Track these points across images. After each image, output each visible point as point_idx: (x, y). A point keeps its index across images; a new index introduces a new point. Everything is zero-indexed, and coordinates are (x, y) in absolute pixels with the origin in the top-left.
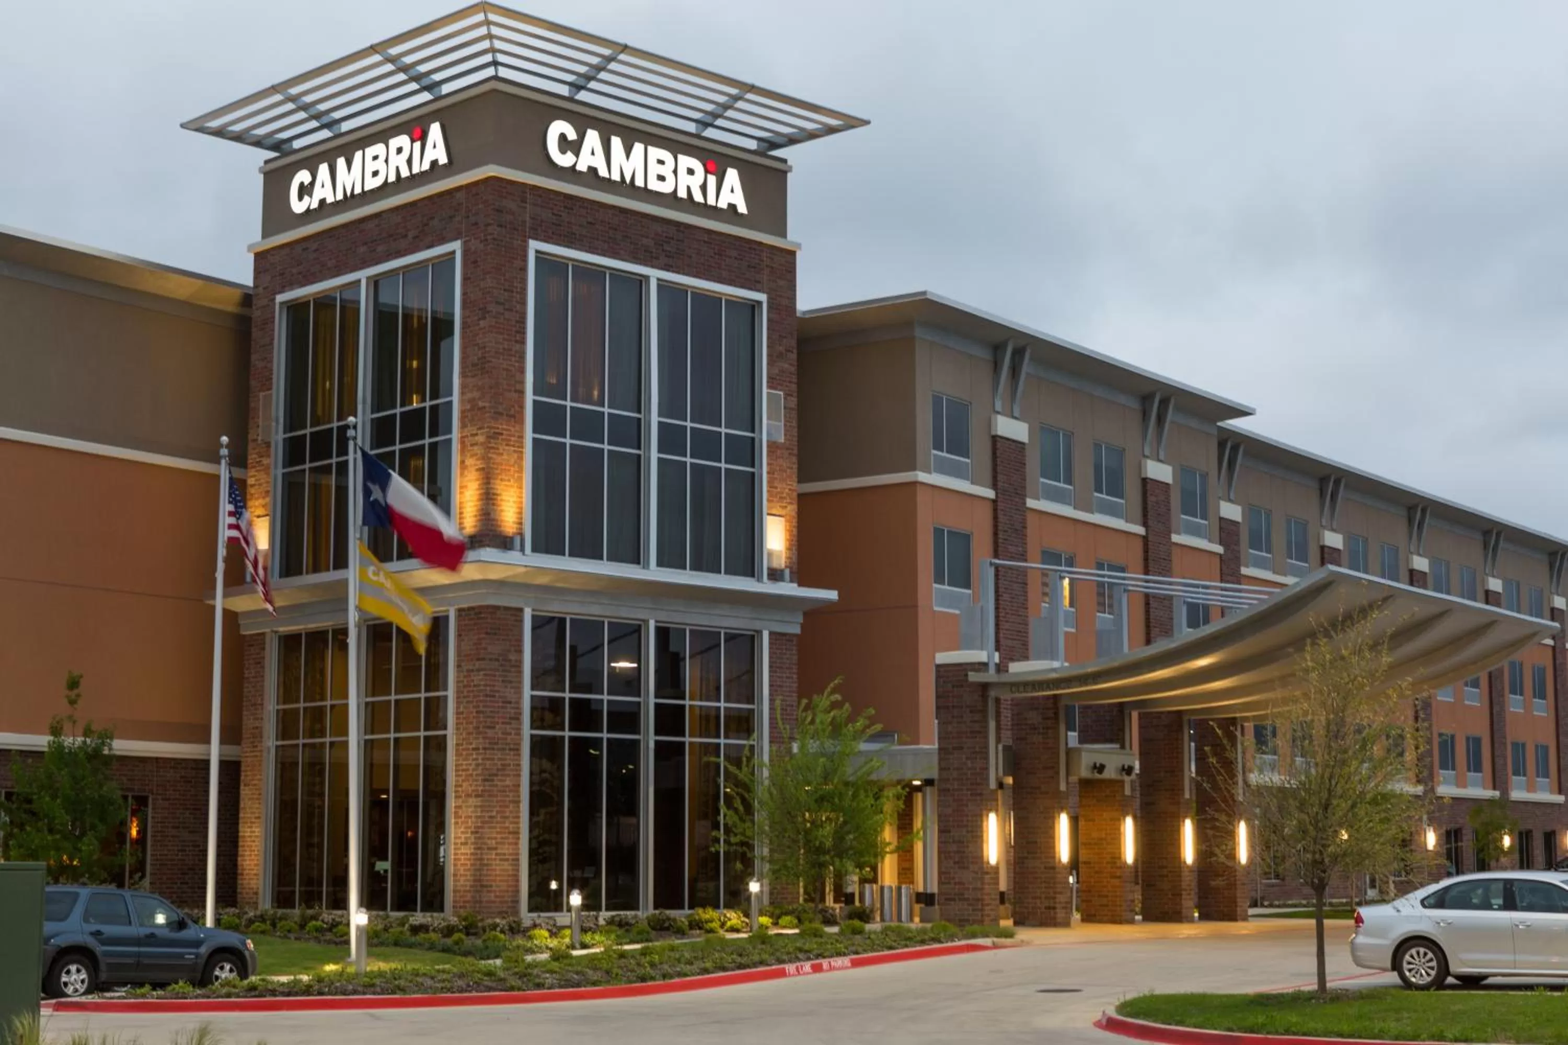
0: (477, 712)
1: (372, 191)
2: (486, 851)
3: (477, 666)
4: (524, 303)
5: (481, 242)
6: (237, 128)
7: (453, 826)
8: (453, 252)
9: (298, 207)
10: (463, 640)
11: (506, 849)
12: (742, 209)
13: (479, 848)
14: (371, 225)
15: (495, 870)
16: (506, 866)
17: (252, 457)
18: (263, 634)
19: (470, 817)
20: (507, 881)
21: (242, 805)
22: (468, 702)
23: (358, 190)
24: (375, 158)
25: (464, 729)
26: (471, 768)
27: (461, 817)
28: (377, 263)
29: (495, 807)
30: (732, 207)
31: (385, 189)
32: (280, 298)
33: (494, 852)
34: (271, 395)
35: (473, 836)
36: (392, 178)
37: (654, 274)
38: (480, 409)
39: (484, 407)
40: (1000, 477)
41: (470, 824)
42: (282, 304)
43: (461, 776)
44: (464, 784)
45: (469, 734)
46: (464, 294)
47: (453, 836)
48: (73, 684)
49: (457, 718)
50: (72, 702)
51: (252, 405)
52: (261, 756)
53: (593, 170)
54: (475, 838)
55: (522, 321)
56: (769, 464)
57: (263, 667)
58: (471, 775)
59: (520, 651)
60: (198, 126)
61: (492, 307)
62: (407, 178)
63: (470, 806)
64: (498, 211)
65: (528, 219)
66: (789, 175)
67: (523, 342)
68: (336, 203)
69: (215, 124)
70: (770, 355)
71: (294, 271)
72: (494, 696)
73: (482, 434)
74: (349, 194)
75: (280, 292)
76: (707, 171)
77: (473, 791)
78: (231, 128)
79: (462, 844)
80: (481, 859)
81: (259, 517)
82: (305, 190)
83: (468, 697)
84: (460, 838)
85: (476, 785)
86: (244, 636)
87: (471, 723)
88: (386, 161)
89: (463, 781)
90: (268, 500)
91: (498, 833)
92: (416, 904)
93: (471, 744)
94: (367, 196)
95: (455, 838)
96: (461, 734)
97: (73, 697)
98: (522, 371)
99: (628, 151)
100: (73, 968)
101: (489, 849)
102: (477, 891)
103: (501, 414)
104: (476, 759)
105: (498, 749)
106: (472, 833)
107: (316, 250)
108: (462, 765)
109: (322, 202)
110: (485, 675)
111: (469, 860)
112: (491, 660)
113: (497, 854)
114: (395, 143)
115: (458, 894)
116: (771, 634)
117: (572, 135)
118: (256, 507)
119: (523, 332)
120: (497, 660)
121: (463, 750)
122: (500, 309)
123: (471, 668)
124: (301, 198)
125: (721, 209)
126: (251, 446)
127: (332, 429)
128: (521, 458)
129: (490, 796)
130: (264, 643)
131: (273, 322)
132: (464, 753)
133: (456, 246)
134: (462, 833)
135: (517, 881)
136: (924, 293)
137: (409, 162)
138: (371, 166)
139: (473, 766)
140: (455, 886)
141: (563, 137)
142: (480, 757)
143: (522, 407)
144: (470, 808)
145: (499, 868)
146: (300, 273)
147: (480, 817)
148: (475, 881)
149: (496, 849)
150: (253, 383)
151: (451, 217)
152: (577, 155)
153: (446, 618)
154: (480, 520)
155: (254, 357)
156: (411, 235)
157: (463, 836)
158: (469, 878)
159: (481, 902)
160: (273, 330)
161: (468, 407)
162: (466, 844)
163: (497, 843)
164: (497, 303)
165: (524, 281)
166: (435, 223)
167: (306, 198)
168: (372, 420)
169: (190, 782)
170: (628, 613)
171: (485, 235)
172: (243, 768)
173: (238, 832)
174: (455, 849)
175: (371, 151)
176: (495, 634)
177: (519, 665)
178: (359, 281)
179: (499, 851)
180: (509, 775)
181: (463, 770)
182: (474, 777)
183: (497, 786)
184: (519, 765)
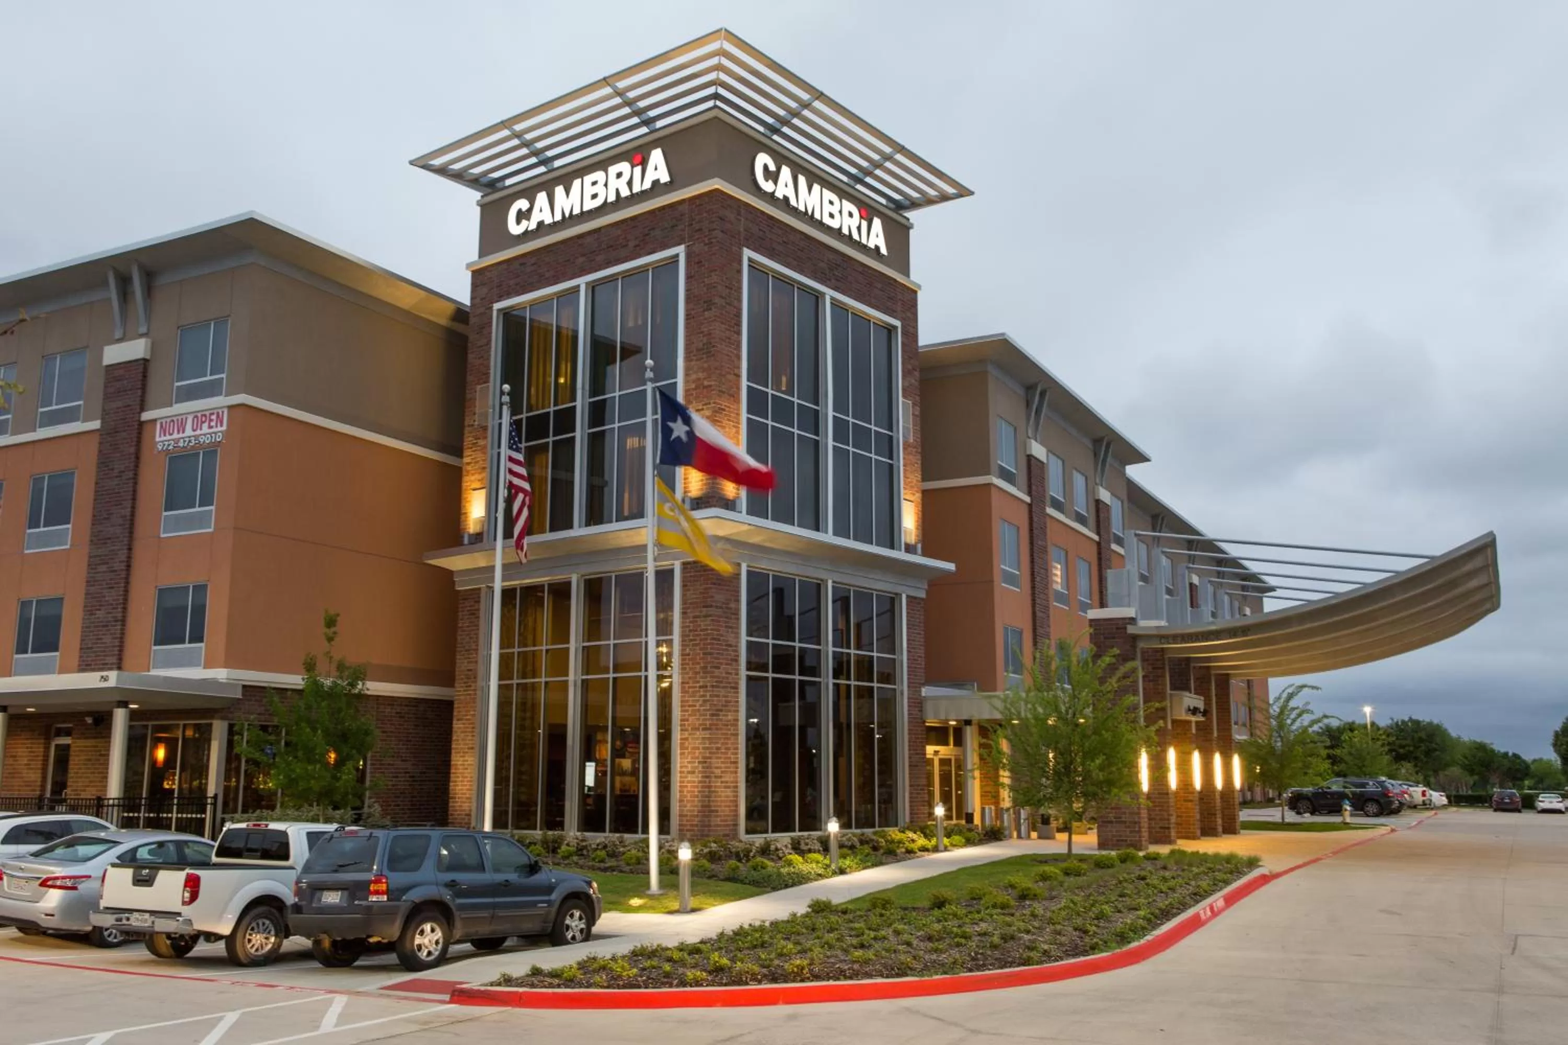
0: (704, 654)
1: (590, 212)
2: (713, 779)
3: (704, 613)
4: (740, 300)
5: (706, 245)
6: (457, 166)
7: (679, 757)
8: (677, 255)
9: (515, 229)
10: (689, 590)
11: (728, 778)
12: (884, 251)
13: (707, 777)
14: (589, 240)
15: (720, 796)
16: (729, 792)
17: (468, 440)
18: (479, 589)
19: (698, 748)
20: (729, 806)
21: (454, 738)
22: (694, 645)
23: (577, 211)
24: (594, 183)
25: (690, 669)
26: (698, 704)
27: (687, 748)
28: (596, 271)
29: (720, 739)
30: (877, 248)
31: (605, 208)
32: (497, 306)
33: (719, 780)
34: (488, 387)
35: (700, 766)
36: (612, 198)
37: (829, 293)
38: (705, 387)
39: (710, 386)
40: (1034, 487)
41: (697, 755)
42: (499, 310)
43: (687, 711)
44: (691, 719)
45: (697, 673)
46: (688, 290)
47: (679, 765)
48: (331, 622)
49: (683, 660)
50: (330, 639)
51: (468, 396)
52: (475, 694)
53: (786, 199)
54: (703, 767)
55: (739, 315)
56: (904, 458)
57: (478, 617)
58: (699, 710)
59: (738, 601)
60: (423, 163)
61: (717, 300)
62: (626, 198)
63: (697, 739)
64: (721, 219)
65: (742, 230)
66: (911, 231)
67: (739, 333)
68: (555, 224)
69: (437, 162)
70: (903, 371)
71: (512, 282)
72: (719, 640)
73: (708, 409)
74: (567, 215)
75: (498, 301)
76: (861, 217)
77: (700, 725)
78: (451, 167)
79: (689, 772)
80: (709, 787)
81: (475, 490)
82: (522, 216)
83: (695, 640)
84: (686, 767)
85: (704, 720)
86: (459, 591)
87: (699, 663)
88: (606, 185)
89: (689, 715)
90: (484, 475)
91: (722, 763)
92: (637, 827)
93: (698, 682)
94: (585, 216)
95: (681, 767)
96: (687, 673)
97: (331, 635)
98: (739, 357)
99: (810, 188)
100: (427, 927)
101: (716, 777)
102: (704, 816)
103: (724, 392)
104: (703, 696)
105: (724, 687)
106: (699, 762)
107: (533, 265)
108: (687, 701)
109: (541, 224)
110: (713, 620)
111: (697, 787)
112: (717, 607)
113: (722, 782)
114: (613, 170)
115: (685, 819)
116: (908, 596)
117: (772, 167)
118: (471, 481)
119: (739, 324)
120: (721, 608)
121: (689, 687)
122: (722, 302)
123: (698, 614)
124: (518, 222)
125: (870, 248)
126: (467, 430)
127: (548, 413)
128: (738, 432)
129: (717, 729)
130: (479, 597)
131: (491, 326)
132: (691, 690)
133: (680, 250)
134: (689, 762)
135: (737, 806)
136: (1003, 334)
137: (630, 183)
138: (589, 190)
139: (700, 702)
140: (681, 811)
141: (766, 167)
142: (708, 694)
143: (738, 388)
144: (697, 740)
145: (724, 794)
146: (517, 284)
147: (708, 748)
148: (702, 806)
149: (721, 777)
150: (470, 378)
151: (673, 227)
152: (776, 183)
153: (671, 571)
154: (705, 484)
155: (471, 357)
156: (631, 244)
157: (689, 765)
158: (696, 803)
159: (710, 826)
160: (490, 333)
161: (693, 386)
162: (693, 772)
163: (722, 772)
164: (721, 297)
165: (740, 282)
166: (657, 232)
167: (524, 223)
168: (590, 403)
169: (403, 717)
170: (814, 572)
171: (710, 239)
172: (456, 706)
173: (450, 761)
174: (681, 777)
175: (588, 179)
176: (719, 584)
177: (737, 613)
178: (578, 286)
179: (723, 779)
180: (730, 711)
181: (690, 706)
182: (702, 712)
183: (721, 720)
184: (737, 702)
